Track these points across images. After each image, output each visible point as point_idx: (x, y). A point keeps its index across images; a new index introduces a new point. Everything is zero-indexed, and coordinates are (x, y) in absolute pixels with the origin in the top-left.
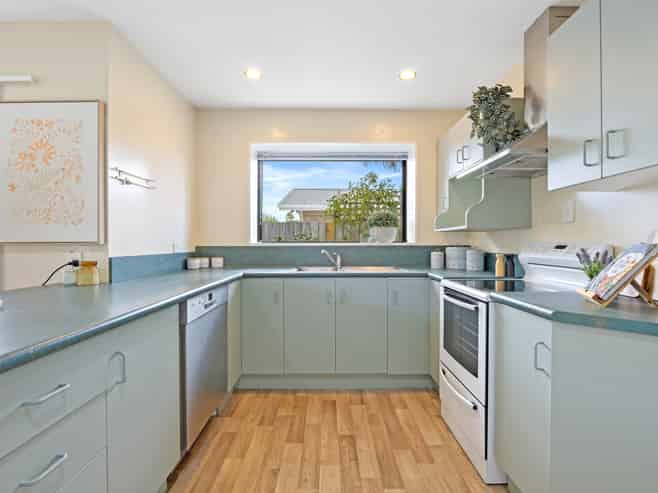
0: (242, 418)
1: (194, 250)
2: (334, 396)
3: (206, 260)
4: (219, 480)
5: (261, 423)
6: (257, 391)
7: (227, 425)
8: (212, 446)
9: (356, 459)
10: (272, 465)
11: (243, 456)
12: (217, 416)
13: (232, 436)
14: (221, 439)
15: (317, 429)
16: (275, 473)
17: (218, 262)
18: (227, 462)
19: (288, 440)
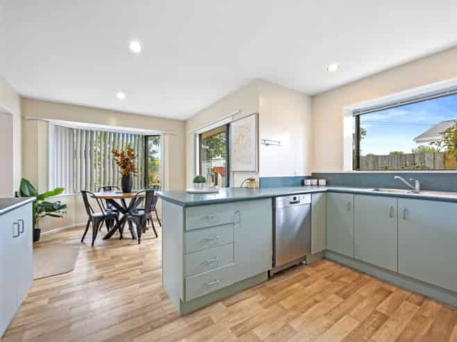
0: (318, 271)
1: (310, 175)
2: (393, 289)
3: (316, 181)
4: (288, 289)
5: (326, 278)
6: (336, 263)
7: (307, 270)
8: (295, 275)
9: (377, 328)
10: (318, 297)
11: (306, 286)
12: (306, 265)
13: (306, 276)
14: (301, 274)
15: (362, 299)
16: (316, 302)
17: (323, 182)
18: (297, 284)
19: (337, 293)
